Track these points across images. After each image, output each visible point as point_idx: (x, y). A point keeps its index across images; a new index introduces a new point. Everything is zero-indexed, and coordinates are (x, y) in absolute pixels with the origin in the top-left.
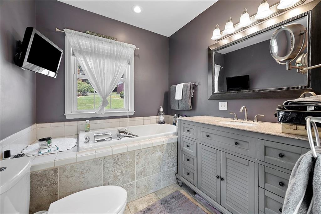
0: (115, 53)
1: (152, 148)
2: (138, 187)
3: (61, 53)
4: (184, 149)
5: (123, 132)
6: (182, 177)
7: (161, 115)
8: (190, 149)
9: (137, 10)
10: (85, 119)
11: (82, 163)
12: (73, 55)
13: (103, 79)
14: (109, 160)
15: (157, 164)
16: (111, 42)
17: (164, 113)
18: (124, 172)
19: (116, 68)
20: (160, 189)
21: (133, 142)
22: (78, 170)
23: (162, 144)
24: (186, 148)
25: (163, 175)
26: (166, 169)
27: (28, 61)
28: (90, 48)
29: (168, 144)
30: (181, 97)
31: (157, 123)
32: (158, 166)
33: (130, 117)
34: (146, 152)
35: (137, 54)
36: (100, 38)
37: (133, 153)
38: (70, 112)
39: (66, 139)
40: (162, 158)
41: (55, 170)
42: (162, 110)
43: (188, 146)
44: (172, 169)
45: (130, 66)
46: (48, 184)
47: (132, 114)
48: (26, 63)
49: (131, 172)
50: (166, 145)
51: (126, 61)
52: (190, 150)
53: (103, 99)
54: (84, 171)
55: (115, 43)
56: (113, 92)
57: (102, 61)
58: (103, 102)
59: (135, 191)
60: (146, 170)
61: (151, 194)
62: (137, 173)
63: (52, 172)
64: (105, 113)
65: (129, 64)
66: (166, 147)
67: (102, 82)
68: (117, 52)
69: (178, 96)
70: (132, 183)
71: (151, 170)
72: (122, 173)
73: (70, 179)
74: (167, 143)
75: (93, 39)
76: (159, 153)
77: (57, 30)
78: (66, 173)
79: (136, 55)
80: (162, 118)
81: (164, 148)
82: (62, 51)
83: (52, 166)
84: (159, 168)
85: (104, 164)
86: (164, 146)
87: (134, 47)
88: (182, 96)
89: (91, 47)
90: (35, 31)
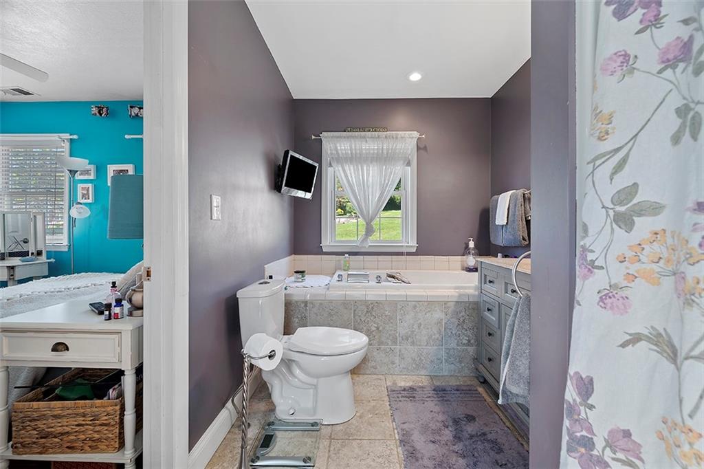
0: (385, 152)
1: (426, 304)
2: (402, 358)
3: (316, 167)
4: (486, 315)
5: (393, 277)
6: (481, 365)
7: (469, 253)
8: (492, 314)
9: (415, 77)
10: (343, 254)
11: (331, 301)
12: (331, 166)
13: (367, 194)
14: (361, 307)
15: (436, 332)
16: (379, 136)
17: (477, 251)
18: (381, 328)
19: (385, 175)
20: (441, 374)
21: (398, 289)
22: (327, 310)
23: (446, 300)
24: (487, 313)
25: (448, 353)
26: (453, 345)
27: (285, 186)
28: (349, 152)
29: (457, 302)
30: (506, 219)
31: (463, 270)
32: (438, 336)
33: (409, 254)
34: (415, 307)
35: (422, 146)
36: (363, 134)
37: (393, 303)
38: (327, 243)
39: (322, 276)
40: (446, 323)
41: (306, 303)
42: (472, 244)
43: (489, 310)
44: (466, 350)
45: (409, 168)
46: (300, 316)
47: (414, 250)
48: (284, 188)
49: (391, 330)
50: (454, 303)
51: (402, 162)
52: (492, 317)
53: (367, 223)
54: (332, 313)
55: (384, 136)
56: (383, 210)
57: (365, 168)
58: (367, 229)
59: (397, 361)
60: (416, 335)
61: (424, 377)
62: (401, 335)
63: (303, 305)
64: (370, 246)
65: (409, 164)
66: (453, 308)
67: (365, 198)
68: (388, 150)
69: (500, 218)
70: (392, 347)
71: (425, 338)
72: (378, 328)
73: (319, 317)
74: (455, 300)
75: (353, 137)
76: (438, 315)
77: (313, 137)
78: (315, 310)
79: (420, 148)
80: (471, 261)
81: (448, 307)
82: (317, 165)
83: (302, 298)
84: (440, 339)
85: (355, 311)
86: (449, 304)
87: (416, 134)
88: (508, 217)
89: (351, 150)
90: (291, 153)
